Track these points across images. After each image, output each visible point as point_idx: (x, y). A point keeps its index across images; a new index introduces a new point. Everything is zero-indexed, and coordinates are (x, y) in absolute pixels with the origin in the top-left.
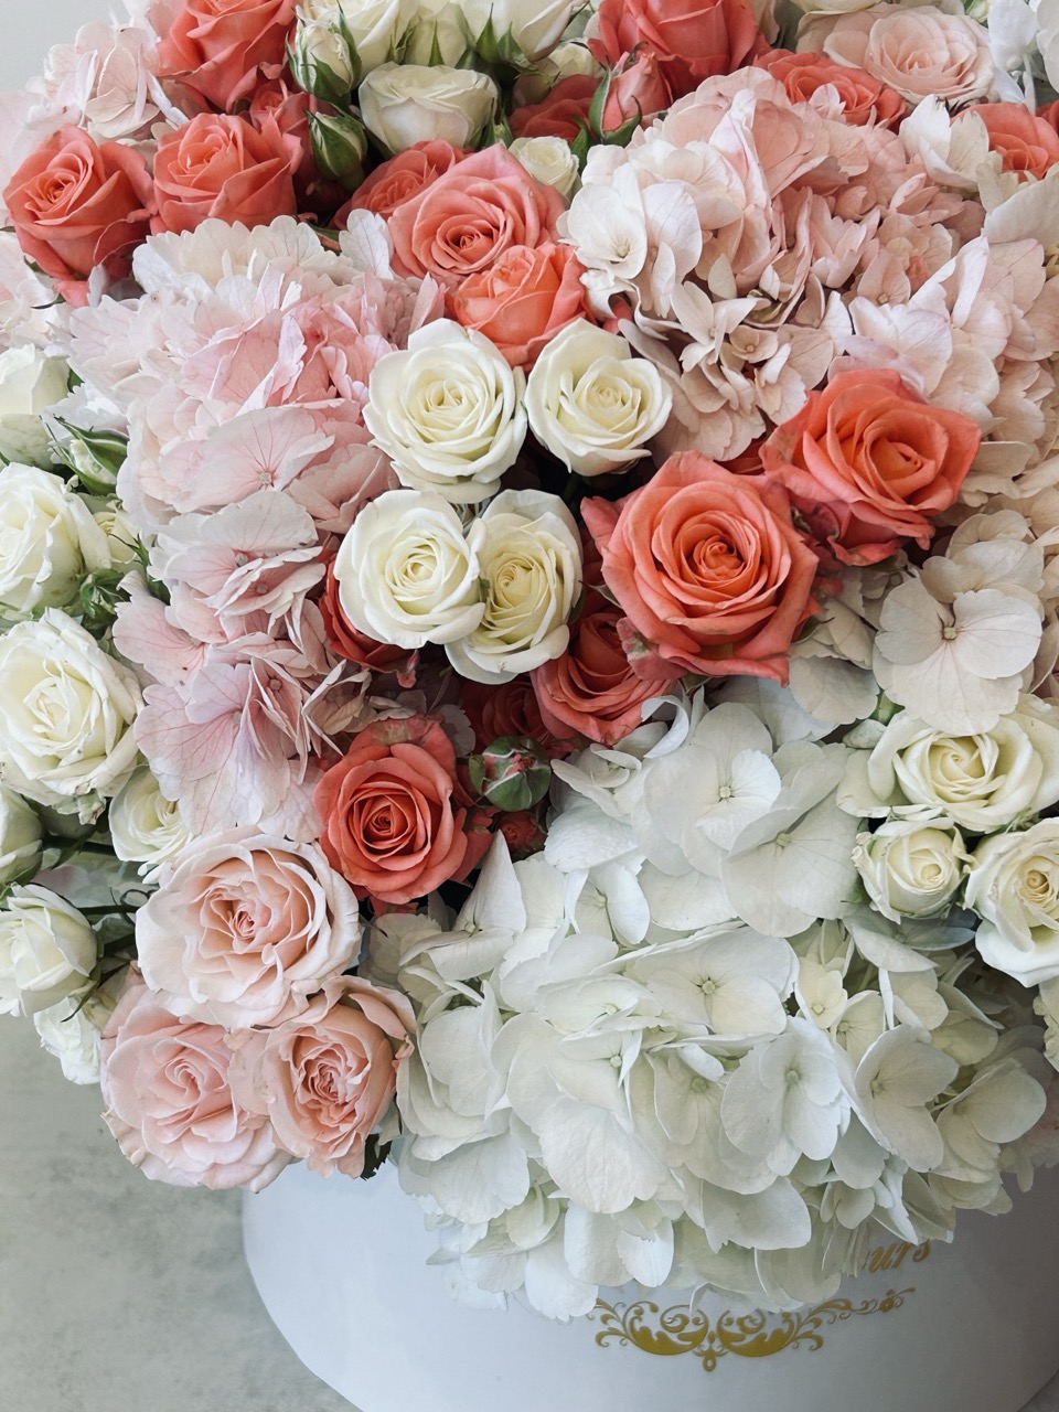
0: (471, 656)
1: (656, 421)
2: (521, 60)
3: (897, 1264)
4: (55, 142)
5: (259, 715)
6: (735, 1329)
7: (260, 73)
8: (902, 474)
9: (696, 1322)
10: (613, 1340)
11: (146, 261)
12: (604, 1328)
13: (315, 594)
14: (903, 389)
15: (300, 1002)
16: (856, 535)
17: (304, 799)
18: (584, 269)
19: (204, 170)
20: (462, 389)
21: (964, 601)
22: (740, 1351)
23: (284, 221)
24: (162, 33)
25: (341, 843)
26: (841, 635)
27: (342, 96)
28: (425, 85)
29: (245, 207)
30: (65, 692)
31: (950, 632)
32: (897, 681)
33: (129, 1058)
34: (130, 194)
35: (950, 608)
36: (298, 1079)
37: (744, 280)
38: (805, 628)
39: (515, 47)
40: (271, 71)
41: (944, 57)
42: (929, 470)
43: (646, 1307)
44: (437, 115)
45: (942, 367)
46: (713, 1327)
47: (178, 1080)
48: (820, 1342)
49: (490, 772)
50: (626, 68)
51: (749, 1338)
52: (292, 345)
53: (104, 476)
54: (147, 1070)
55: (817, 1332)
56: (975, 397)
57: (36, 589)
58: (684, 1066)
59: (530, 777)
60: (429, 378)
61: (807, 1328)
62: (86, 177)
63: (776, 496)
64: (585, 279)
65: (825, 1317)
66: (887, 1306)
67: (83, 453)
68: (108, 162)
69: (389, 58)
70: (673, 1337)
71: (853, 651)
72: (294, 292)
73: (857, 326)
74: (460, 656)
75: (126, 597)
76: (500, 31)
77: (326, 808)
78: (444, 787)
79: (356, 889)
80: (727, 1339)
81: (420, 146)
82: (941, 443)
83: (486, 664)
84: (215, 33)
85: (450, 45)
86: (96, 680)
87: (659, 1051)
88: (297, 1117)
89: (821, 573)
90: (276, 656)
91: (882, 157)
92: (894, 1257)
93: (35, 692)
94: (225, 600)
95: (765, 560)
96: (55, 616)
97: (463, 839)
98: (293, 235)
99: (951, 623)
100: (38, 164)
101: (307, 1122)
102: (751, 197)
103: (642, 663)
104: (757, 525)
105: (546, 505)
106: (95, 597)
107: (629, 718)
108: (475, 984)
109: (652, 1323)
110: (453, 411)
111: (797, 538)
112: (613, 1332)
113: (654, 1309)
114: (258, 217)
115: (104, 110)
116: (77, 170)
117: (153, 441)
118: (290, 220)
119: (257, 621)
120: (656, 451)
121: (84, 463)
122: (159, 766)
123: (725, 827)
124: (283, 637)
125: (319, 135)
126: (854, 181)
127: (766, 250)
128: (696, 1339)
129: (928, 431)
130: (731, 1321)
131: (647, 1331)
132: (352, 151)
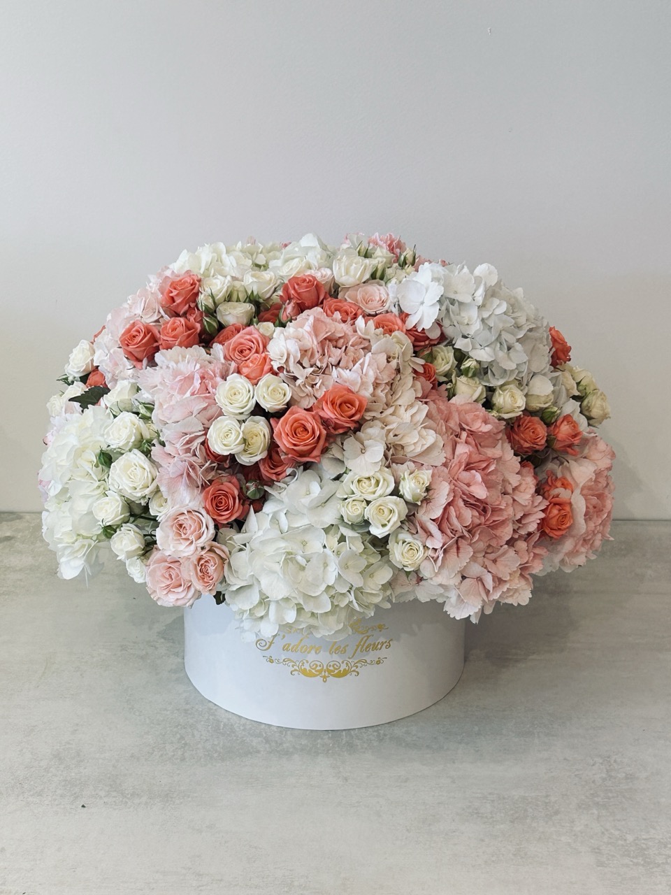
0: (242, 458)
1: (288, 398)
2: (261, 301)
3: (380, 649)
4: (134, 325)
5: (189, 475)
6: (332, 668)
7: (189, 305)
8: (348, 411)
9: (320, 666)
10: (296, 673)
11: (158, 357)
12: (293, 669)
13: (203, 443)
14: (349, 391)
15: (199, 549)
16: (336, 427)
17: (201, 497)
18: (271, 360)
19: (174, 333)
20: (240, 391)
21: (366, 443)
22: (334, 676)
23: (196, 347)
24: (162, 293)
25: (210, 508)
26: (335, 451)
27: (211, 313)
28: (235, 308)
29: (185, 343)
30: (139, 471)
31: (363, 451)
32: (349, 464)
33: (154, 571)
34: (154, 339)
35: (363, 444)
36: (199, 568)
37: (312, 363)
38: (325, 450)
39: (260, 298)
40: (192, 305)
41: (378, 298)
42: (353, 411)
43: (305, 661)
44: (237, 317)
45: (359, 385)
46: (325, 668)
47: (167, 576)
48: (358, 673)
49: (248, 489)
50: (289, 304)
51: (336, 671)
52: (197, 380)
53: (148, 414)
54: (159, 574)
55: (357, 670)
56: (367, 393)
57: (131, 444)
58: (298, 563)
59: (258, 490)
60: (232, 388)
61: (354, 668)
62: (142, 335)
63: (317, 417)
64: (272, 363)
65: (359, 665)
66: (378, 663)
67: (142, 408)
68: (148, 331)
69: (225, 301)
70: (313, 671)
71: (339, 456)
72: (198, 366)
73: (339, 376)
74: (240, 458)
75: (154, 445)
76: (255, 293)
77: (206, 499)
78: (236, 493)
79: (214, 520)
80: (330, 672)
81: (233, 325)
82: (357, 403)
83: (245, 460)
84: (177, 295)
85: (242, 296)
86: (148, 469)
87: (290, 557)
88: (199, 580)
89: (328, 436)
90: (193, 459)
91: (347, 332)
92: (379, 646)
93: (130, 471)
94: (179, 445)
95: (314, 432)
96: (136, 451)
97: (241, 507)
98: (198, 350)
100: (129, 331)
101: (201, 581)
102: (312, 343)
103: (284, 459)
104: (311, 423)
105: (261, 419)
106: (146, 445)
107: (284, 475)
108: (245, 545)
109: (307, 667)
110: (238, 397)
111: (322, 427)
112: (295, 670)
113: (307, 662)
114: (189, 346)
115: (146, 314)
116: (139, 332)
117: (161, 405)
118: (197, 346)
119: (188, 450)
120: (289, 405)
121: (143, 411)
122: (162, 489)
123: (306, 501)
124: (195, 455)
125: (205, 323)
126: (340, 338)
127: (317, 356)
128: (320, 671)
129: (355, 401)
130: (330, 666)
131: (305, 669)
132: (214, 327)
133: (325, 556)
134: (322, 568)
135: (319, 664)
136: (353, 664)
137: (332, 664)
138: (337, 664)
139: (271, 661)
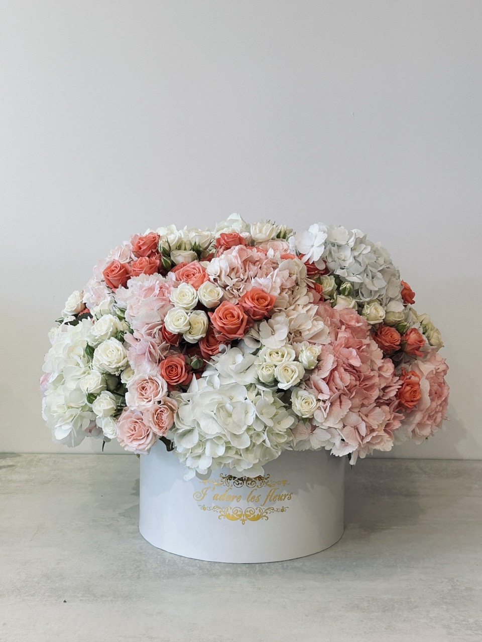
0: (188, 337)
1: (221, 296)
2: (201, 249)
3: (284, 500)
4: (113, 263)
5: (150, 352)
6: (248, 513)
7: (152, 251)
8: (262, 304)
10: (222, 517)
11: (129, 282)
12: (220, 514)
13: (160, 330)
14: (263, 291)
15: (156, 403)
16: (255, 313)
17: (158, 369)
18: (209, 275)
19: (141, 266)
20: (187, 294)
21: (275, 327)
22: (250, 519)
23: (156, 274)
24: (133, 245)
25: (164, 374)
26: (253, 333)
27: (167, 253)
28: (183, 252)
29: (149, 272)
30: (115, 351)
31: (273, 334)
32: (263, 341)
33: (123, 425)
34: (127, 272)
35: (272, 328)
36: (155, 416)
37: (237, 276)
38: (246, 332)
39: (200, 247)
40: (154, 251)
41: (281, 248)
42: (266, 303)
43: (229, 508)
44: (185, 257)
45: (270, 288)
46: (244, 513)
47: (132, 428)
48: (268, 518)
49: (192, 361)
50: (220, 248)
51: (252, 516)
52: (157, 290)
53: (122, 315)
54: (126, 426)
55: (267, 515)
56: (276, 293)
57: (109, 333)
58: (227, 411)
59: (198, 361)
60: (181, 292)
61: (265, 514)
62: (118, 269)
63: (241, 308)
64: (209, 277)
65: (268, 511)
66: (282, 510)
67: (118, 311)
68: (123, 266)
69: (176, 249)
70: (235, 516)
71: (256, 336)
72: (158, 282)
73: (257, 282)
74: (186, 337)
75: (126, 333)
76: (197, 244)
77: (162, 368)
78: (183, 363)
79: (167, 382)
80: (247, 516)
81: (182, 263)
82: (269, 299)
83: (189, 339)
84: (143, 244)
85: (188, 247)
86: (121, 349)
87: (221, 407)
88: (156, 425)
89: (248, 322)
90: (153, 340)
91: (262, 257)
92: (283, 497)
93: (108, 351)
94: (143, 331)
95: (239, 317)
96: (113, 338)
97: (187, 374)
98: (157, 277)
99: (273, 332)
100: (110, 267)
101: (157, 426)
102: (238, 263)
103: (218, 337)
104: (237, 311)
105: (202, 313)
106: (120, 334)
107: (217, 351)
108: (189, 401)
109: (230, 512)
110: (186, 297)
111: (244, 314)
112: (222, 515)
113: (231, 508)
114: (151, 273)
115: (122, 259)
116: (117, 268)
117: (131, 307)
118: (157, 274)
119: (150, 334)
120: (221, 300)
121: (119, 313)
122: (131, 363)
123: (233, 367)
124: (154, 337)
125: (163, 261)
126: (257, 261)
127: (241, 271)
128: (240, 516)
129: (267, 297)
130: (247, 511)
131: (229, 514)
132: (169, 263)
133: (246, 405)
134: (244, 415)
135: (239, 509)
136: (264, 510)
137: (249, 510)
138: (253, 510)
139: (204, 509)
